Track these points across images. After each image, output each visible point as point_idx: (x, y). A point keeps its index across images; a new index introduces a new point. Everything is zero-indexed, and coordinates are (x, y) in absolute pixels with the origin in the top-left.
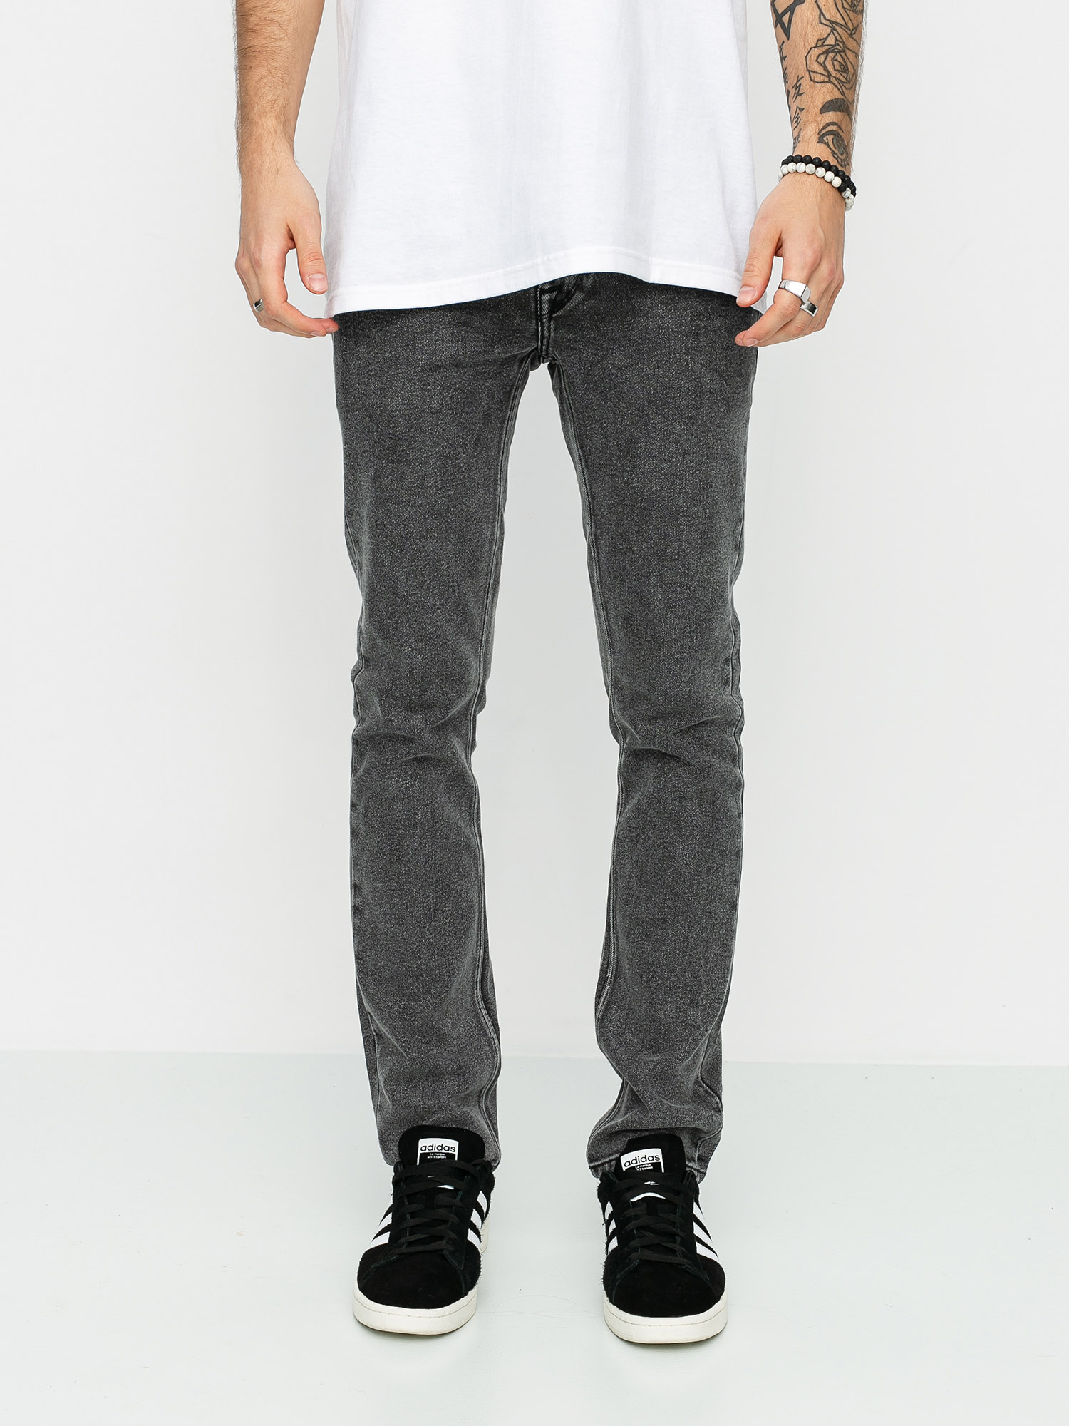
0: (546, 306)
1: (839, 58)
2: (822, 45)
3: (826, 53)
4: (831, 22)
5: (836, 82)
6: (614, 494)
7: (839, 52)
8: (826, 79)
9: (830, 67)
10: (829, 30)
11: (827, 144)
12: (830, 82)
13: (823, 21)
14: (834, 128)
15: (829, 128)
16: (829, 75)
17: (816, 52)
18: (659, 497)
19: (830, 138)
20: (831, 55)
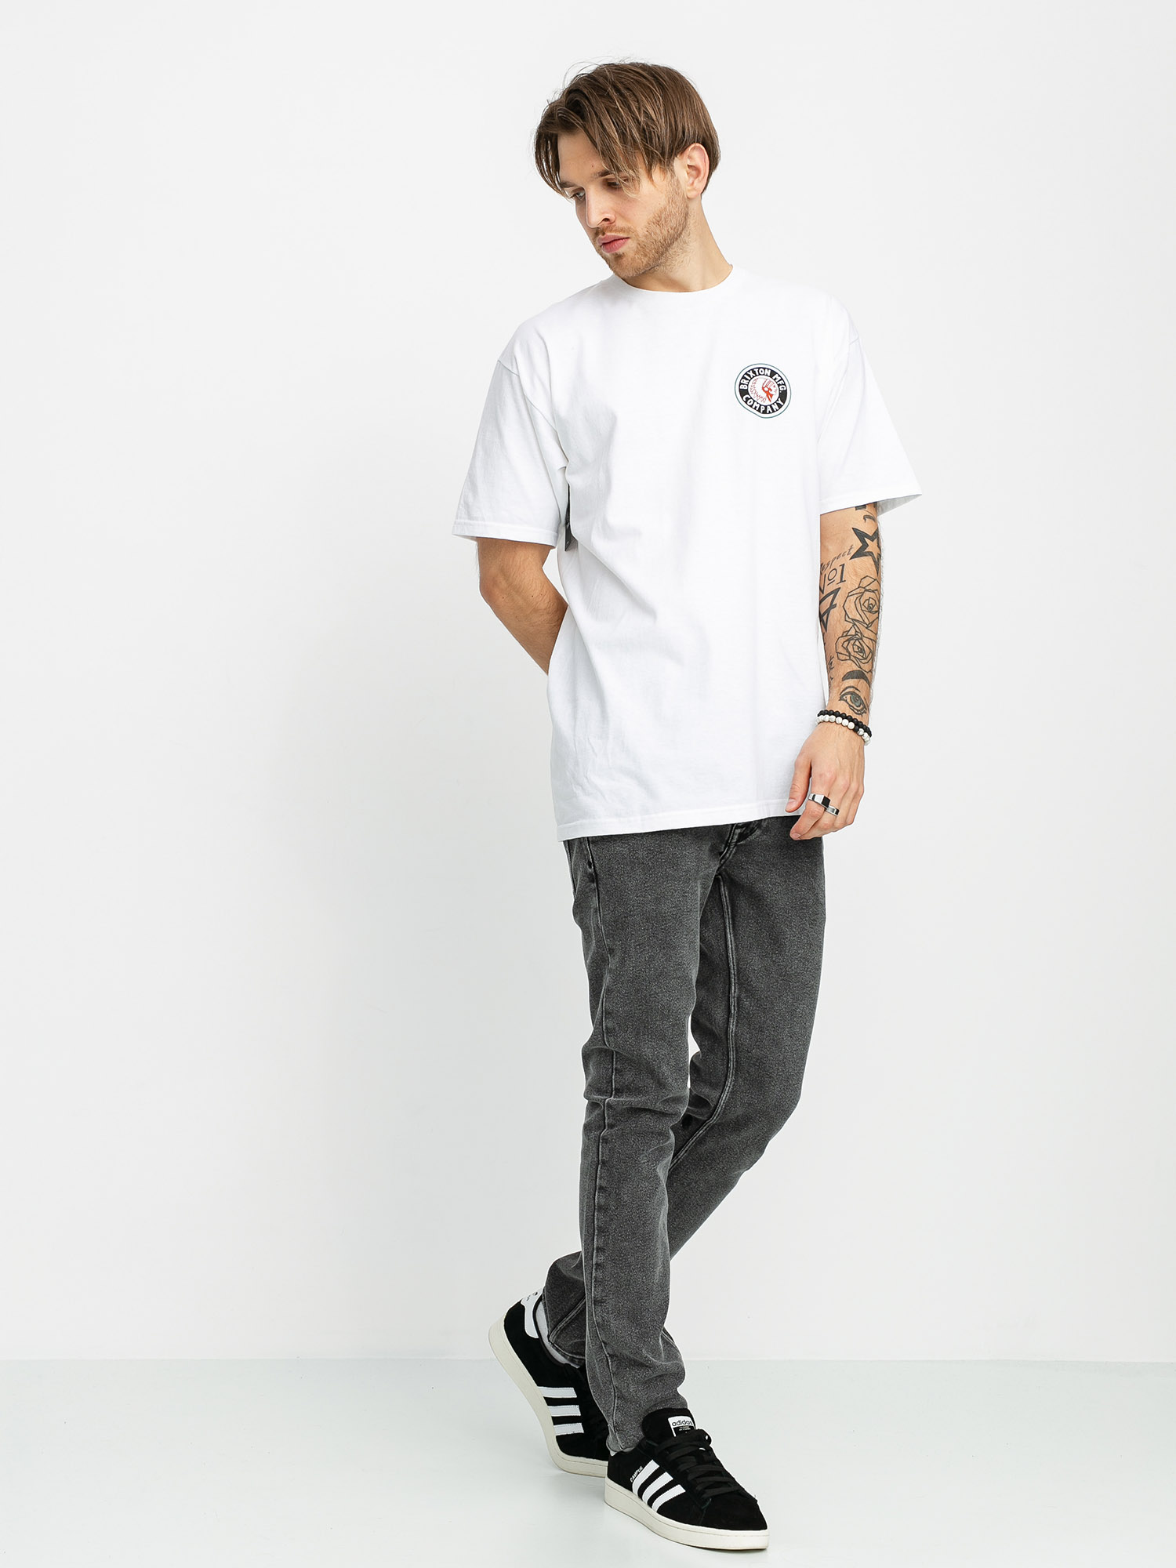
0: (736, 837)
1: (857, 643)
2: (846, 636)
3: (849, 640)
4: (852, 619)
5: (854, 660)
6: (763, 969)
7: (858, 639)
8: (848, 658)
9: (850, 649)
10: (851, 625)
11: (846, 701)
12: (850, 659)
13: (847, 619)
14: (851, 690)
15: (848, 690)
16: (850, 655)
17: (842, 640)
18: (796, 972)
19: (848, 696)
20: (852, 642)
